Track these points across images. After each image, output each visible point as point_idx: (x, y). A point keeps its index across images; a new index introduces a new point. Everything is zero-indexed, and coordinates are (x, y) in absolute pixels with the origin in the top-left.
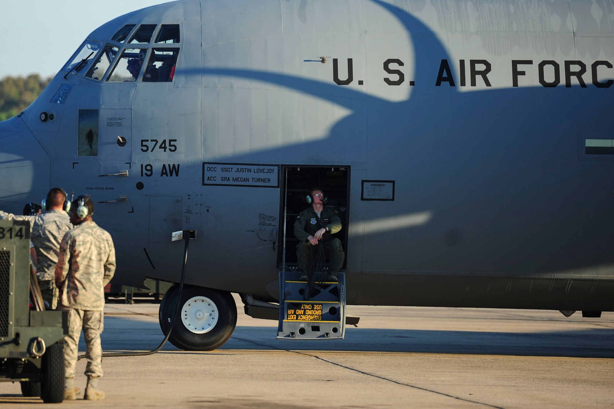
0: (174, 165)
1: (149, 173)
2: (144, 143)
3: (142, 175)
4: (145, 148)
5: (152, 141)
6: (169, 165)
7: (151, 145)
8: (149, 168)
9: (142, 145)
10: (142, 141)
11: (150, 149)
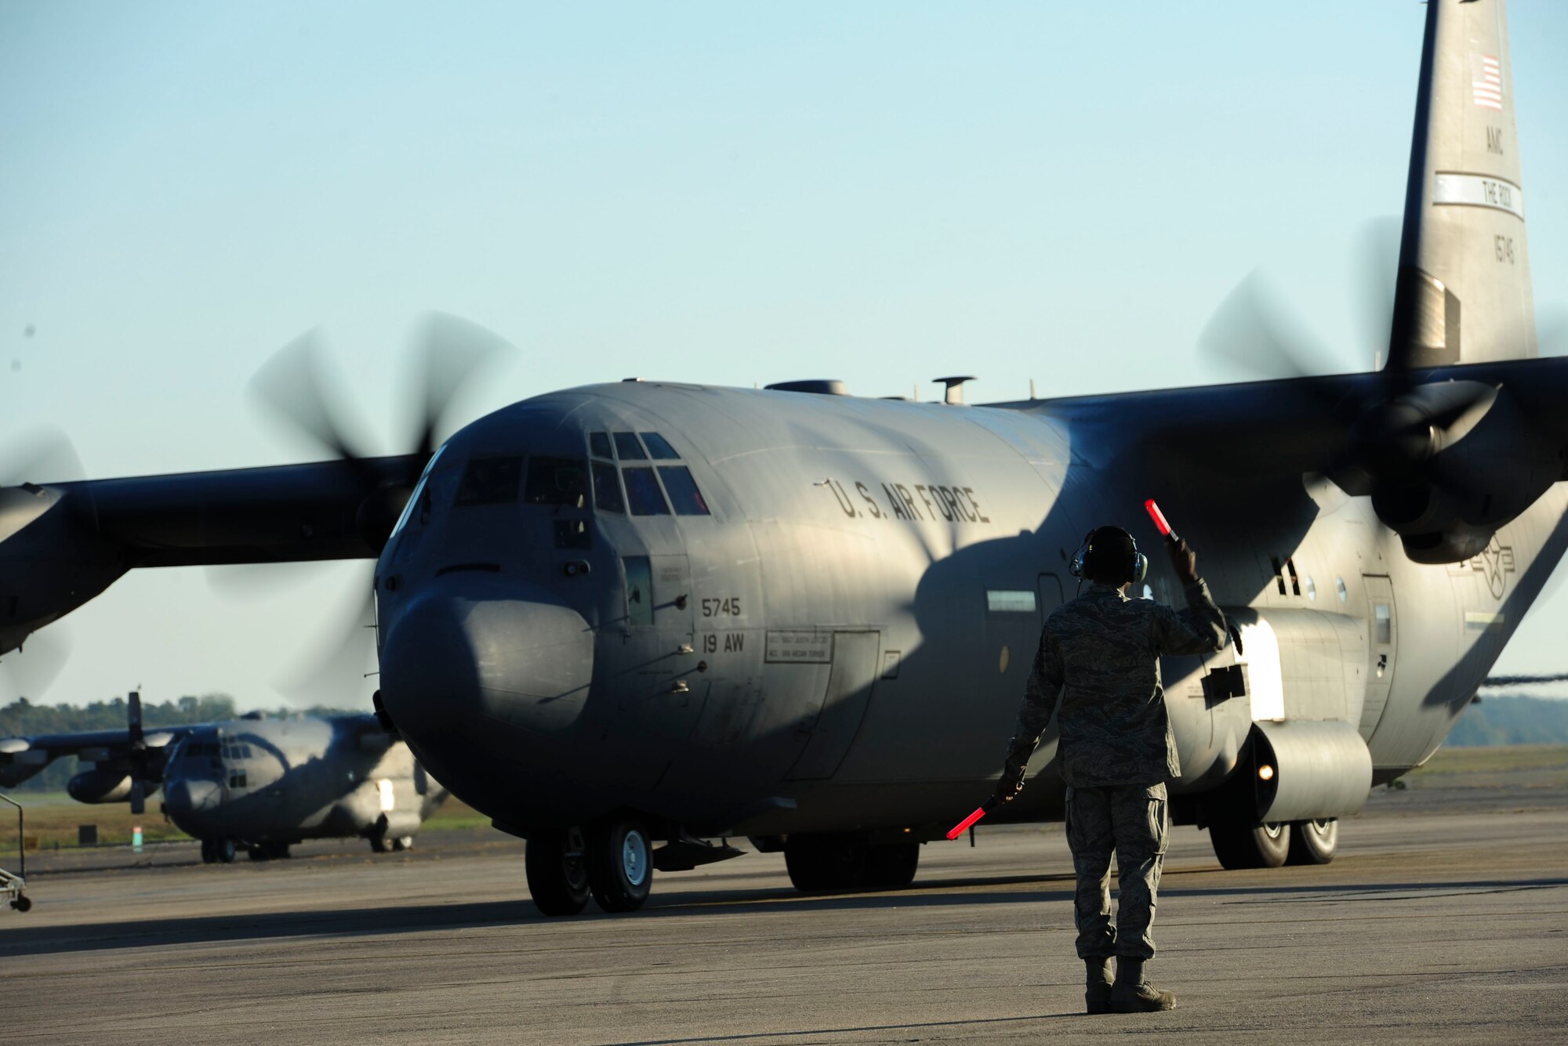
0: (738, 636)
1: (712, 647)
2: (707, 604)
3: (705, 651)
4: (707, 612)
5: (714, 600)
6: (733, 636)
7: (712, 605)
8: (712, 640)
9: (705, 608)
10: (705, 601)
11: (713, 612)
